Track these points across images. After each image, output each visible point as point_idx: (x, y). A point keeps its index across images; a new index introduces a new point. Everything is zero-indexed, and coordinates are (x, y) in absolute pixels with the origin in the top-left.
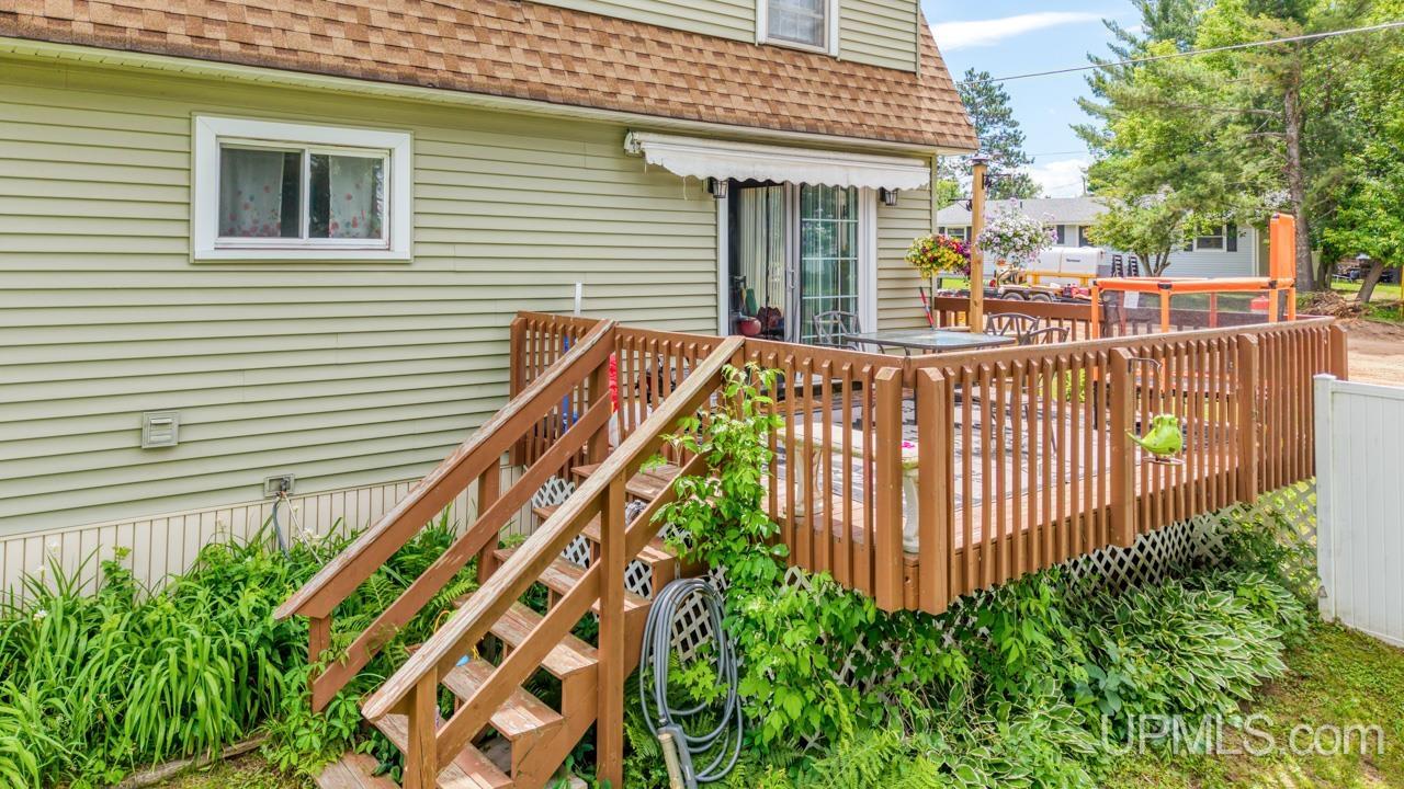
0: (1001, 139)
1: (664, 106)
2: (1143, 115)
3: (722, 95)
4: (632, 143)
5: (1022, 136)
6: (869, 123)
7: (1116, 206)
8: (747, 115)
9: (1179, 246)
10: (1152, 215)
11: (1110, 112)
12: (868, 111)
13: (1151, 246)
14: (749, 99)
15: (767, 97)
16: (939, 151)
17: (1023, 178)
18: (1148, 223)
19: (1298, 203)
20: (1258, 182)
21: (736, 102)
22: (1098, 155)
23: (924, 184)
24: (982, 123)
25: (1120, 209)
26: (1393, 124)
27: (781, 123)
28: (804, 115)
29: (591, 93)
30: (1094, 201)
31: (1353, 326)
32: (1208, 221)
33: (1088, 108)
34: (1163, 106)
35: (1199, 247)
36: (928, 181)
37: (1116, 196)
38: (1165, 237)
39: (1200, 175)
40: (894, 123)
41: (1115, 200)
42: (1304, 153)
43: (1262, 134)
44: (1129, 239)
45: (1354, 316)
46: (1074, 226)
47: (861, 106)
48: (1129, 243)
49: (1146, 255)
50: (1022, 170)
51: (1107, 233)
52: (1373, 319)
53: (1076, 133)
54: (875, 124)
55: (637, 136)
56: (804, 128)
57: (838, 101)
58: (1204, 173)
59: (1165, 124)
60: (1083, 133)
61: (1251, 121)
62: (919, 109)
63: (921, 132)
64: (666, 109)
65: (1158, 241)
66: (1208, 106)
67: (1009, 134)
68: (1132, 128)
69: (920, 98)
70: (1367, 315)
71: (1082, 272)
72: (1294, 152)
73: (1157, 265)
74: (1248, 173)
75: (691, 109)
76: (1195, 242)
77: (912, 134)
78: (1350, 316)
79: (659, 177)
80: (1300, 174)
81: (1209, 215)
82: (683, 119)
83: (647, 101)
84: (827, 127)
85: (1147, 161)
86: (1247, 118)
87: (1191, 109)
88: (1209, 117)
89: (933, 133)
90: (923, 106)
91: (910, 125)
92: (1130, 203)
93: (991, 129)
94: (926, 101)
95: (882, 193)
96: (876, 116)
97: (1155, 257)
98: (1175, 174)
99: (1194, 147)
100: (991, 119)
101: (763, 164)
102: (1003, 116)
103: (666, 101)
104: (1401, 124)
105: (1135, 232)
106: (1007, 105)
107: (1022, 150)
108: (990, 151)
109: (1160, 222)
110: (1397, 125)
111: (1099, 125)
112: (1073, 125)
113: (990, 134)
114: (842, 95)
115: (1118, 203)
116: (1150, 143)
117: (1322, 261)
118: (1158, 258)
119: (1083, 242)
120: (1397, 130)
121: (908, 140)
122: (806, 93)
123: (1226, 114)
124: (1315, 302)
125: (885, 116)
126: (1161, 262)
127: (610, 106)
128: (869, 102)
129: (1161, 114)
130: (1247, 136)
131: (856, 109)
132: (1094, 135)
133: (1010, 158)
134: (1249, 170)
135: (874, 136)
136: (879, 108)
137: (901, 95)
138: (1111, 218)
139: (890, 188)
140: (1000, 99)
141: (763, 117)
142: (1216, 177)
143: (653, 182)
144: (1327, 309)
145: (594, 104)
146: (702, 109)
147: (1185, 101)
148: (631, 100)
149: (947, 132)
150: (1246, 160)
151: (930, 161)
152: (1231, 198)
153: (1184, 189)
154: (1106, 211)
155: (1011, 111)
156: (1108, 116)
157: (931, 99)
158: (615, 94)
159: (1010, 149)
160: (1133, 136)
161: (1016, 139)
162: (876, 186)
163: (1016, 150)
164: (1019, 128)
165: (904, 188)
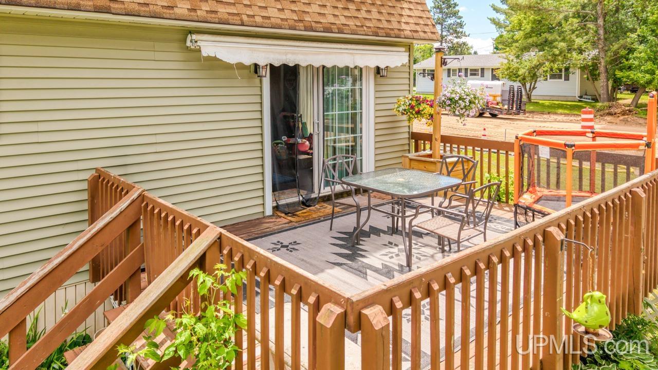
0: (454, 25)
1: (213, 16)
2: (525, 14)
3: (260, 7)
4: (191, 42)
5: (464, 23)
6: (368, 25)
7: (511, 59)
8: (279, 21)
9: (541, 79)
10: (529, 64)
11: (507, 11)
12: (368, 17)
13: (527, 79)
14: (282, 10)
15: (296, 9)
16: (415, 42)
17: (464, 44)
18: (527, 68)
19: (602, 58)
20: (583, 47)
21: (272, 12)
22: (500, 32)
23: (404, 63)
24: (445, 17)
25: (512, 60)
26: (652, 18)
27: (305, 27)
28: (322, 21)
29: (151, 7)
30: (499, 57)
31: (629, 120)
32: (556, 66)
33: (496, 10)
34: (536, 9)
35: (550, 78)
36: (407, 61)
37: (511, 54)
38: (535, 74)
39: (554, 44)
40: (385, 25)
41: (510, 56)
42: (605, 33)
43: (585, 23)
44: (517, 75)
45: (630, 114)
46: (489, 69)
47: (363, 14)
48: (517, 77)
49: (525, 83)
50: (463, 40)
51: (506, 73)
52: (640, 116)
53: (490, 21)
54: (371, 25)
55: (194, 37)
56: (322, 29)
57: (347, 11)
58: (557, 43)
59: (536, 18)
60: (493, 21)
61: (579, 16)
62: (401, 15)
63: (403, 30)
64: (216, 18)
65: (531, 77)
66: (558, 8)
67: (458, 23)
68: (520, 20)
69: (402, 8)
70: (636, 113)
71: (493, 93)
72: (601, 32)
73: (530, 88)
74: (578, 42)
75: (235, 18)
76: (549, 76)
77: (396, 31)
78: (628, 115)
79: (214, 64)
80: (604, 42)
81: (557, 63)
82: (229, 24)
83: (199, 12)
84: (338, 29)
85: (528, 36)
86: (577, 15)
87: (549, 11)
88: (559, 14)
89: (411, 31)
90: (404, 14)
91: (395, 25)
92: (518, 57)
93: (449, 20)
94: (407, 11)
95: (378, 70)
96: (373, 20)
97: (529, 84)
98: (542, 44)
99: (550, 30)
100: (449, 16)
101: (293, 53)
102: (455, 14)
103: (216, 12)
104: (657, 18)
105: (520, 73)
106: (457, 8)
107: (464, 30)
108: (448, 31)
109: (533, 68)
110: (655, 19)
111: (502, 17)
112: (489, 17)
113: (448, 23)
114: (350, 7)
115: (511, 58)
116: (528, 27)
117: (612, 86)
118: (531, 85)
119: (494, 78)
120: (654, 21)
121: (394, 36)
122: (325, 6)
123: (567, 13)
124: (610, 107)
125: (379, 20)
126: (532, 86)
127: (168, 16)
128: (369, 11)
129: (534, 13)
130: (578, 24)
131: (359, 16)
132: (499, 23)
133: (458, 34)
134: (579, 41)
135: (371, 34)
136: (375, 15)
137: (390, 6)
138: (508, 65)
139: (382, 66)
140: (454, 5)
141: (291, 23)
142: (562, 45)
143: (210, 68)
144: (616, 111)
145: (153, 15)
146: (245, 18)
147: (547, 7)
148: (186, 12)
149: (419, 29)
150: (577, 36)
151: (409, 48)
152: (569, 55)
153: (546, 51)
154: (506, 61)
155: (459, 12)
156: (506, 14)
157: (410, 9)
158: (172, 7)
159: (458, 30)
160: (520, 24)
161: (461, 25)
162: (373, 65)
163: (461, 30)
164: (462, 20)
165: (392, 66)
